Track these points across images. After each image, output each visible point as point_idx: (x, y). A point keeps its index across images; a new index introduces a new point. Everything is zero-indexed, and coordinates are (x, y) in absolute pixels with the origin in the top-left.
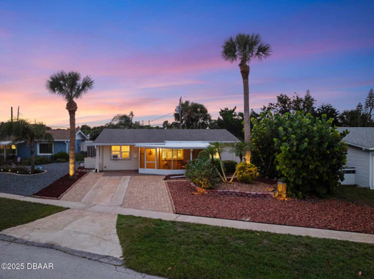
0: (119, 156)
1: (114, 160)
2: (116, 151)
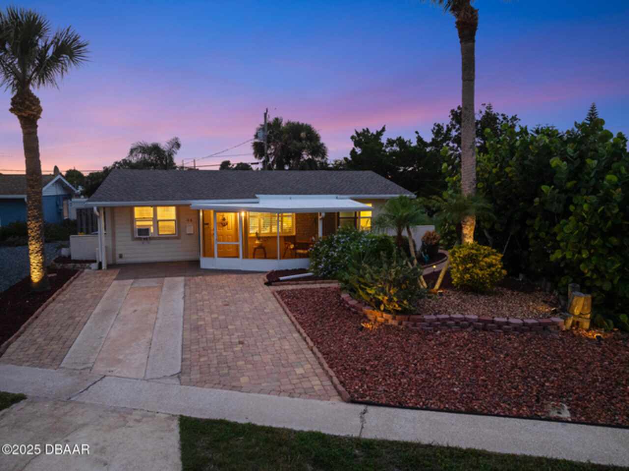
0: (152, 230)
1: (140, 239)
2: (144, 219)
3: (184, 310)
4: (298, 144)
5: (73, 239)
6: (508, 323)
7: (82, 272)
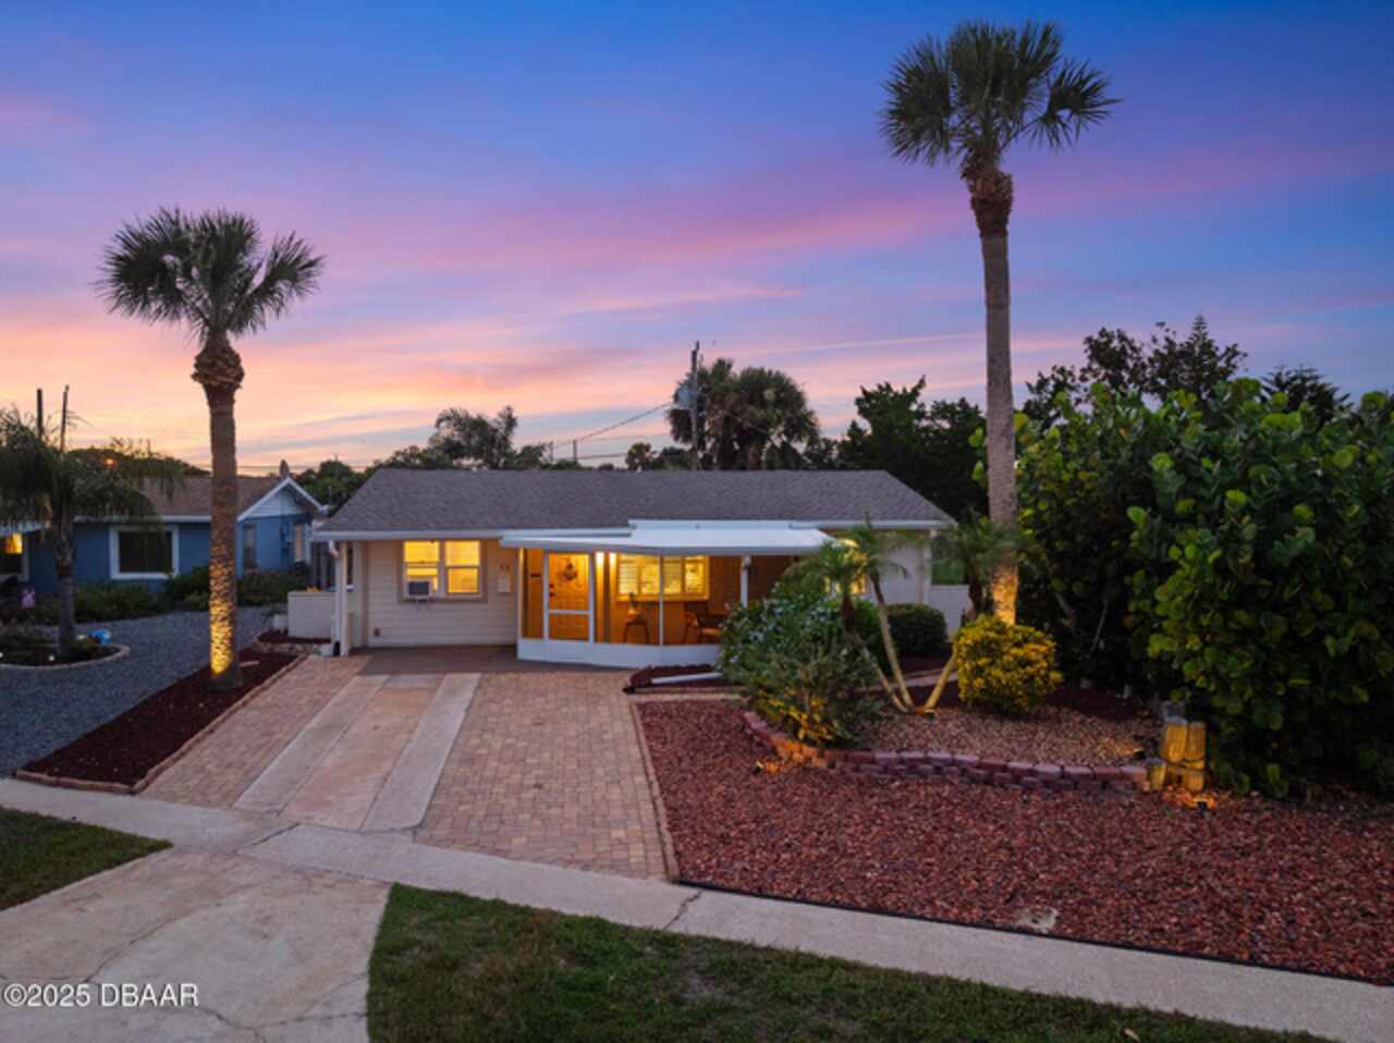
0: (435, 584)
1: (413, 601)
2: (422, 564)
3: (462, 728)
4: (760, 414)
5: (295, 599)
6: (1032, 773)
7: (302, 660)
